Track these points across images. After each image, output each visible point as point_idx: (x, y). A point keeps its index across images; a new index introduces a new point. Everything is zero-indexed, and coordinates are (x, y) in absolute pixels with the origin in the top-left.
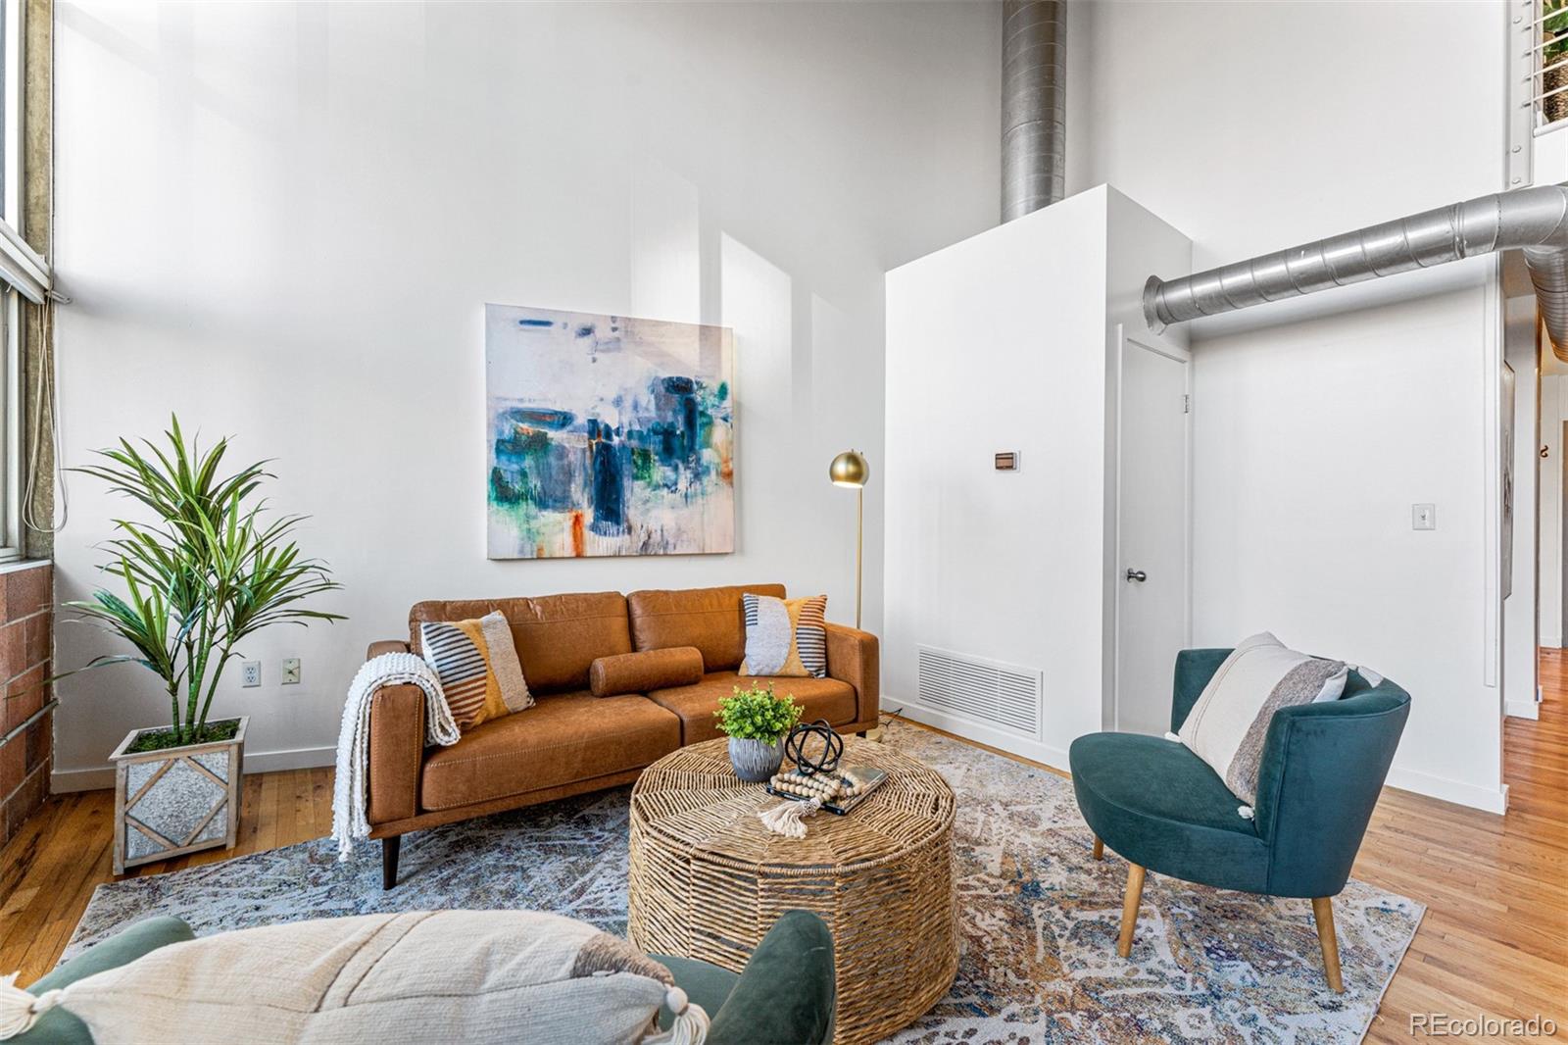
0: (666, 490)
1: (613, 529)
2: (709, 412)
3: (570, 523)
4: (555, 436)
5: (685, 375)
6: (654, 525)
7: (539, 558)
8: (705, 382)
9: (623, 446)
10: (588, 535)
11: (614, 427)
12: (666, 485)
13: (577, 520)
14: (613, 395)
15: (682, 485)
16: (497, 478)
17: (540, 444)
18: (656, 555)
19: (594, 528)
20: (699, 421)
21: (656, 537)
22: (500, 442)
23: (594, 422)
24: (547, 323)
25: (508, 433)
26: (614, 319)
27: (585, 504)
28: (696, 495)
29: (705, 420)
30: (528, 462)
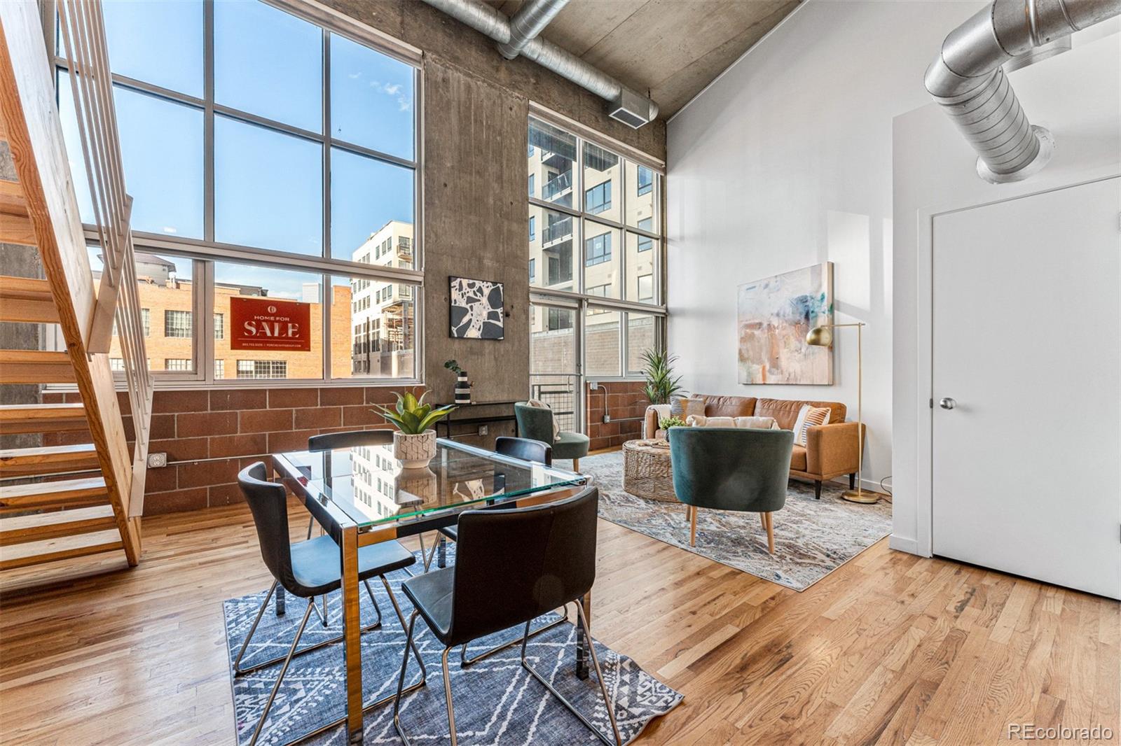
0: (796, 353)
1: (776, 372)
2: (816, 310)
3: (761, 370)
4: (757, 333)
5: (804, 294)
6: (791, 370)
7: (753, 384)
8: (814, 295)
9: (779, 334)
10: (768, 374)
11: (776, 326)
12: (797, 351)
13: (764, 368)
14: (776, 312)
15: (803, 350)
16: (740, 352)
17: (752, 337)
18: (792, 385)
19: (770, 371)
20: (811, 315)
21: (792, 376)
22: (742, 338)
23: (769, 325)
24: (754, 287)
25: (743, 335)
26: (776, 276)
27: (766, 360)
28: (809, 354)
29: (813, 315)
30: (749, 345)
